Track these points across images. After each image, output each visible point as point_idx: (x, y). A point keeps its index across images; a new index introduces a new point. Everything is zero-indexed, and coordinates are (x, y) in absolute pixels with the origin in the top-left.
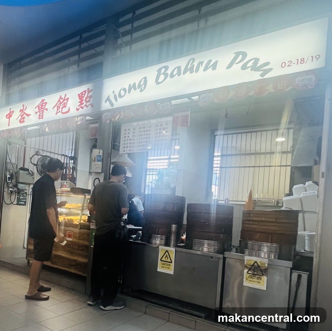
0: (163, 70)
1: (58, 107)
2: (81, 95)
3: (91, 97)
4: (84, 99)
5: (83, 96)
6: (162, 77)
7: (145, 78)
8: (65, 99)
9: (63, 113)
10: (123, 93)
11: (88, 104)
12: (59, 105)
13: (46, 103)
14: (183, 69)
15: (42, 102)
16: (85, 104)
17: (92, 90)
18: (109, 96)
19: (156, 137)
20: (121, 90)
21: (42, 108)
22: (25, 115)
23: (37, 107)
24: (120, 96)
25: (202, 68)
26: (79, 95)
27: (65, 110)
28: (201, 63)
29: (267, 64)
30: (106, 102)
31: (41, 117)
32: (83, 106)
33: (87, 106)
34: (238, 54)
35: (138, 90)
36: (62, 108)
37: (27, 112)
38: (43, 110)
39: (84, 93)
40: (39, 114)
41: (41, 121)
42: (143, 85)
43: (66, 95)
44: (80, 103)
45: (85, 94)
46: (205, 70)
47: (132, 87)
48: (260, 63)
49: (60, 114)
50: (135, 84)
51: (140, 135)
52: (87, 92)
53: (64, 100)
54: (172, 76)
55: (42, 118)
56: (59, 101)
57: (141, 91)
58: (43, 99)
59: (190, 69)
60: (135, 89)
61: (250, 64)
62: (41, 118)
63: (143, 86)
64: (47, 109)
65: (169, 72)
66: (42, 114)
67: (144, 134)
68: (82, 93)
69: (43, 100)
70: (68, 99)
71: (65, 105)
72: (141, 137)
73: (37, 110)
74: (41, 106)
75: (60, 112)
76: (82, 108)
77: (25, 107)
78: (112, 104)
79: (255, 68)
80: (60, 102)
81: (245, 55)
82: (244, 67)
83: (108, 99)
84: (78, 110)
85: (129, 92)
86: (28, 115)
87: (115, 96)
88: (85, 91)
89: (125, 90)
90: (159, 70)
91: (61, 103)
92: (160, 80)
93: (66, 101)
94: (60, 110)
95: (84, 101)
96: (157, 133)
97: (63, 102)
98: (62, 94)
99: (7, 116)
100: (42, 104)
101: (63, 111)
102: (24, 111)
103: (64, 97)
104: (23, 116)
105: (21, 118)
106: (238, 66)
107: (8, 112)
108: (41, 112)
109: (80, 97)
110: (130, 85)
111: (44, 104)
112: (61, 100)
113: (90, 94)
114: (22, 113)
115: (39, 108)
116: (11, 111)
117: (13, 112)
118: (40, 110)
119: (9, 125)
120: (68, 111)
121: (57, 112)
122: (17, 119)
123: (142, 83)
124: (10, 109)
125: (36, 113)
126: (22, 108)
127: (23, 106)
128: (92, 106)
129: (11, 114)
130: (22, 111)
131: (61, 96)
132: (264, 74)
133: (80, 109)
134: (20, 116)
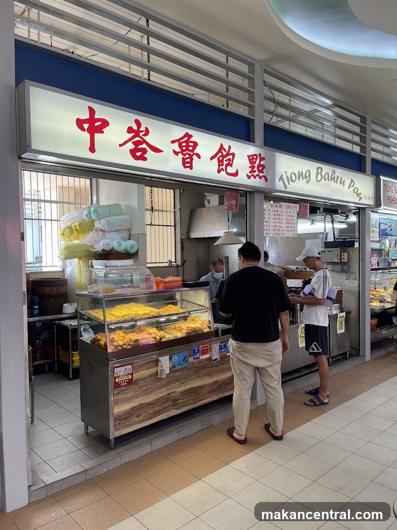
0: (320, 170)
1: (220, 163)
2: (251, 158)
3: (263, 166)
4: (256, 165)
5: (254, 160)
6: (319, 178)
7: (309, 171)
8: (231, 152)
9: (228, 174)
10: (293, 176)
11: (261, 175)
12: (221, 159)
13: (196, 144)
14: (330, 176)
15: (186, 138)
17: (264, 158)
18: (282, 175)
20: (292, 173)
21: (187, 149)
22: (144, 146)
23: (177, 143)
24: (293, 181)
25: (339, 181)
26: (249, 156)
27: (231, 170)
29: (361, 194)
30: (279, 181)
32: (255, 174)
33: (260, 178)
34: (352, 181)
35: (305, 180)
36: (226, 166)
37: (149, 140)
38: (192, 153)
39: (255, 157)
40: (184, 159)
41: (187, 171)
43: (230, 147)
44: (251, 169)
45: (256, 159)
46: (340, 184)
47: (300, 175)
48: (359, 192)
49: (223, 173)
50: (302, 172)
52: (259, 158)
53: (228, 154)
54: (325, 179)
55: (191, 168)
56: (220, 151)
57: (307, 182)
58: (187, 133)
59: (333, 179)
60: (303, 179)
61: (356, 191)
62: (187, 167)
63: (308, 178)
64: (198, 156)
65: (323, 174)
66: (189, 160)
68: (252, 156)
69: (187, 135)
70: (233, 155)
71: (231, 163)
72: (275, 221)
73: (176, 147)
74: (184, 144)
75: (222, 169)
76: (255, 177)
77: (142, 129)
78: (286, 187)
79: (357, 194)
80: (222, 153)
81: (354, 184)
82: (354, 191)
83: (281, 178)
84: (249, 177)
85: (299, 180)
87: (287, 177)
88: (257, 156)
89: (295, 174)
90: (317, 169)
91: (223, 156)
93: (231, 157)
94: (224, 167)
95: (256, 169)
97: (226, 155)
99: (80, 123)
100: (187, 142)
101: (228, 171)
102: (141, 134)
103: (227, 149)
104: (140, 146)
105: (133, 147)
106: (352, 189)
107: (86, 116)
108: (187, 156)
109: (250, 160)
110: (299, 172)
111: (192, 144)
112: (223, 151)
113: (262, 163)
114: (137, 139)
115: (180, 146)
116: (96, 117)
117: (105, 123)
118: (185, 150)
119: (92, 149)
120: (236, 174)
121: (219, 168)
122: (121, 145)
123: (307, 175)
124: (92, 111)
125: (176, 153)
126: (135, 128)
127: (138, 122)
128: (266, 180)
129: (96, 124)
130: (137, 133)
131: (222, 144)
132: (360, 200)
133: (252, 177)
134: (130, 143)
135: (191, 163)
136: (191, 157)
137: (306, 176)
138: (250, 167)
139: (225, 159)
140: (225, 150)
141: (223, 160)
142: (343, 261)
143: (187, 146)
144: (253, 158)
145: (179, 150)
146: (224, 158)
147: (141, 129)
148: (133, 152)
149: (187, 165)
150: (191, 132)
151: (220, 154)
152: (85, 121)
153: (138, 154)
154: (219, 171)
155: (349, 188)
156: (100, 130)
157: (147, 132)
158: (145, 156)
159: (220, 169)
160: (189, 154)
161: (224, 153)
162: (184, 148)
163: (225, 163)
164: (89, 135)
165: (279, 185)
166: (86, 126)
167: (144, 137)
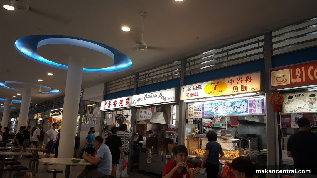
1: (120, 103)
3: (129, 101)
6: (146, 97)
7: (142, 97)
10: (137, 101)
14: (150, 96)
23: (114, 102)
24: (136, 102)
25: (154, 96)
26: (126, 100)
27: (122, 104)
28: (154, 95)
29: (166, 98)
31: (115, 106)
33: (128, 104)
34: (161, 94)
37: (111, 104)
38: (116, 103)
41: (115, 108)
44: (126, 103)
46: (155, 97)
47: (139, 100)
48: (164, 98)
49: (120, 106)
52: (128, 99)
54: (148, 98)
56: (120, 101)
59: (152, 96)
61: (163, 98)
65: (147, 96)
69: (116, 100)
73: (114, 104)
78: (134, 104)
79: (164, 99)
82: (162, 98)
83: (133, 102)
84: (125, 105)
86: (111, 105)
89: (137, 100)
90: (145, 95)
92: (145, 99)
93: (122, 101)
98: (121, 98)
106: (160, 97)
107: (105, 103)
114: (109, 104)
119: (105, 108)
120: (123, 105)
132: (165, 101)
137: (141, 100)
155: (159, 97)
158: (110, 107)
166: (105, 105)
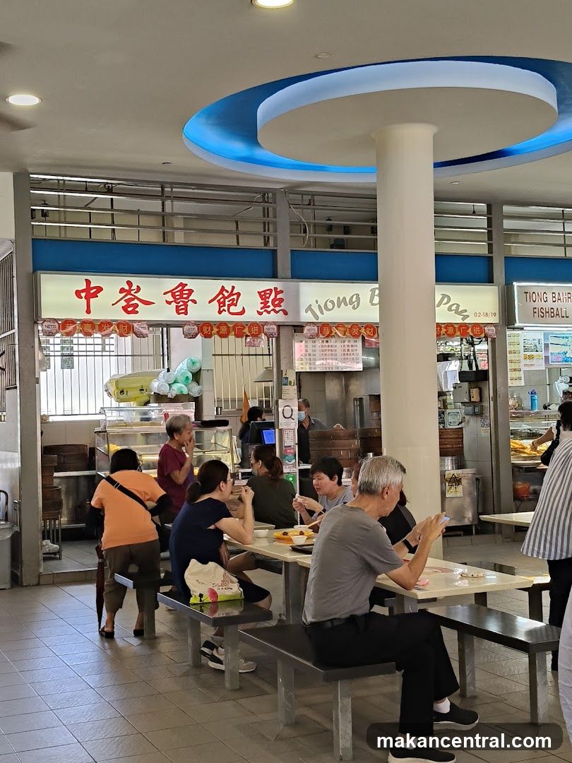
0: (377, 292)
1: (221, 304)
2: (263, 294)
3: (281, 300)
4: (270, 300)
5: (267, 295)
6: (376, 298)
7: (358, 295)
8: (234, 292)
9: (232, 314)
10: (330, 304)
11: (277, 309)
12: (222, 300)
13: (191, 291)
15: (180, 288)
16: (272, 307)
17: (281, 292)
18: (310, 305)
19: (344, 354)
20: (326, 302)
21: (181, 297)
22: (136, 301)
23: (170, 294)
24: (329, 310)
26: (260, 293)
27: (233, 309)
29: (466, 311)
30: (306, 312)
31: (181, 310)
32: (269, 309)
33: (277, 312)
34: (444, 296)
35: (350, 306)
36: (229, 306)
37: (141, 296)
38: (187, 300)
39: (269, 292)
40: (177, 307)
41: (182, 318)
42: (355, 302)
43: (233, 288)
44: (262, 305)
45: (270, 294)
47: (342, 301)
48: (461, 309)
49: (227, 313)
50: (344, 298)
51: (323, 351)
52: (273, 293)
53: (231, 294)
55: (186, 313)
56: (221, 292)
57: (354, 308)
58: (181, 283)
60: (346, 305)
61: (454, 308)
64: (194, 302)
66: (183, 307)
67: (329, 350)
68: (264, 291)
70: (239, 294)
71: (235, 302)
72: (324, 353)
73: (169, 298)
74: (177, 294)
75: (224, 310)
76: (269, 312)
77: (134, 287)
78: (317, 317)
79: (457, 312)
80: (223, 295)
81: (449, 300)
82: (450, 309)
83: (309, 308)
84: (260, 313)
85: (339, 307)
86: (148, 303)
87: (319, 306)
88: (271, 290)
89: (332, 302)
90: (373, 291)
91: (225, 298)
92: (374, 302)
93: (235, 297)
94: (226, 308)
95: (270, 304)
96: (344, 350)
97: (229, 296)
98: (228, 284)
99: (78, 293)
100: (181, 291)
101: (231, 311)
102: (132, 292)
103: (230, 290)
104: (132, 302)
105: (125, 304)
106: (445, 307)
108: (181, 303)
109: (261, 296)
110: (339, 298)
111: (187, 292)
112: (224, 293)
113: (279, 296)
114: (129, 296)
115: (173, 295)
116: (92, 286)
117: (99, 289)
118: (178, 299)
119: (88, 311)
120: (243, 312)
121: (220, 309)
122: (113, 305)
123: (354, 299)
124: (88, 282)
125: (169, 303)
126: (127, 287)
127: (129, 283)
128: (286, 313)
129: (92, 292)
130: (129, 292)
131: (223, 286)
132: (464, 319)
133: (265, 313)
134: (123, 301)
135: (186, 309)
136: (186, 304)
137: (350, 302)
138: (261, 303)
139: (227, 300)
140: (228, 292)
141: (224, 301)
142: (472, 400)
143: (181, 294)
144: (265, 294)
145: (172, 299)
146: (225, 300)
147: (132, 288)
148: (125, 309)
149: (181, 312)
150: (184, 281)
151: (221, 296)
152: (83, 291)
153: (130, 309)
154: (220, 312)
156: (95, 295)
157: (138, 289)
158: (136, 310)
159: (222, 309)
160: (182, 302)
161: (226, 294)
162: (177, 297)
163: (227, 303)
164: (86, 301)
165: (306, 317)
166: (83, 295)
167: (135, 294)
